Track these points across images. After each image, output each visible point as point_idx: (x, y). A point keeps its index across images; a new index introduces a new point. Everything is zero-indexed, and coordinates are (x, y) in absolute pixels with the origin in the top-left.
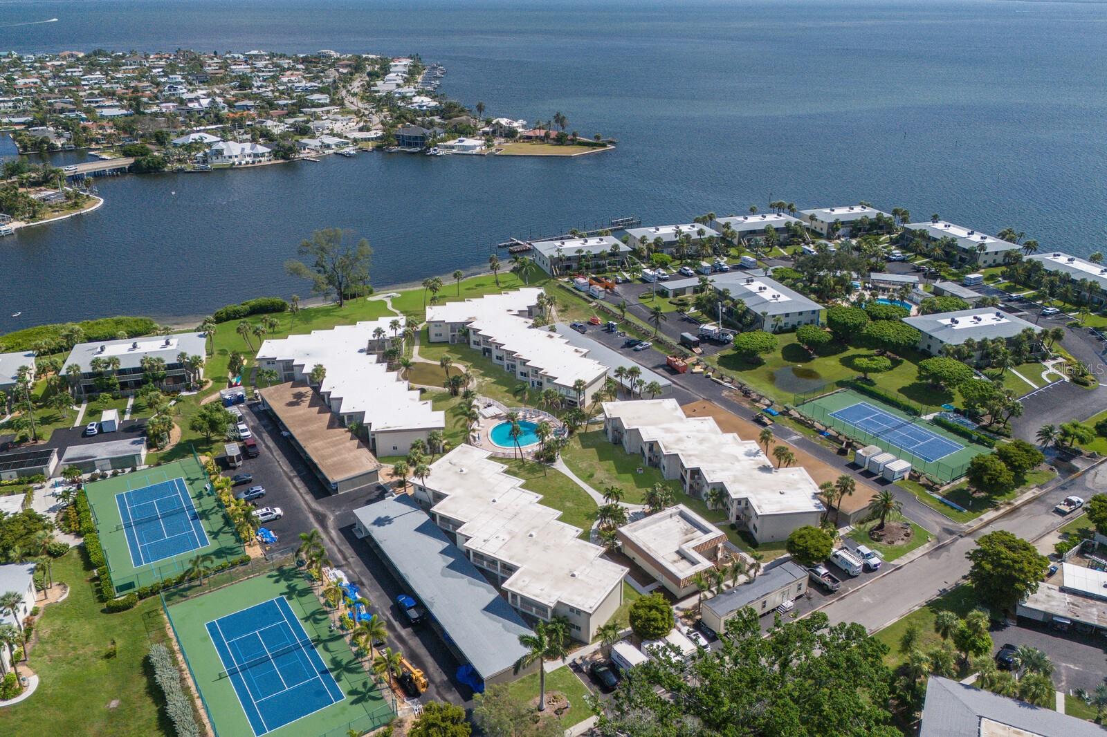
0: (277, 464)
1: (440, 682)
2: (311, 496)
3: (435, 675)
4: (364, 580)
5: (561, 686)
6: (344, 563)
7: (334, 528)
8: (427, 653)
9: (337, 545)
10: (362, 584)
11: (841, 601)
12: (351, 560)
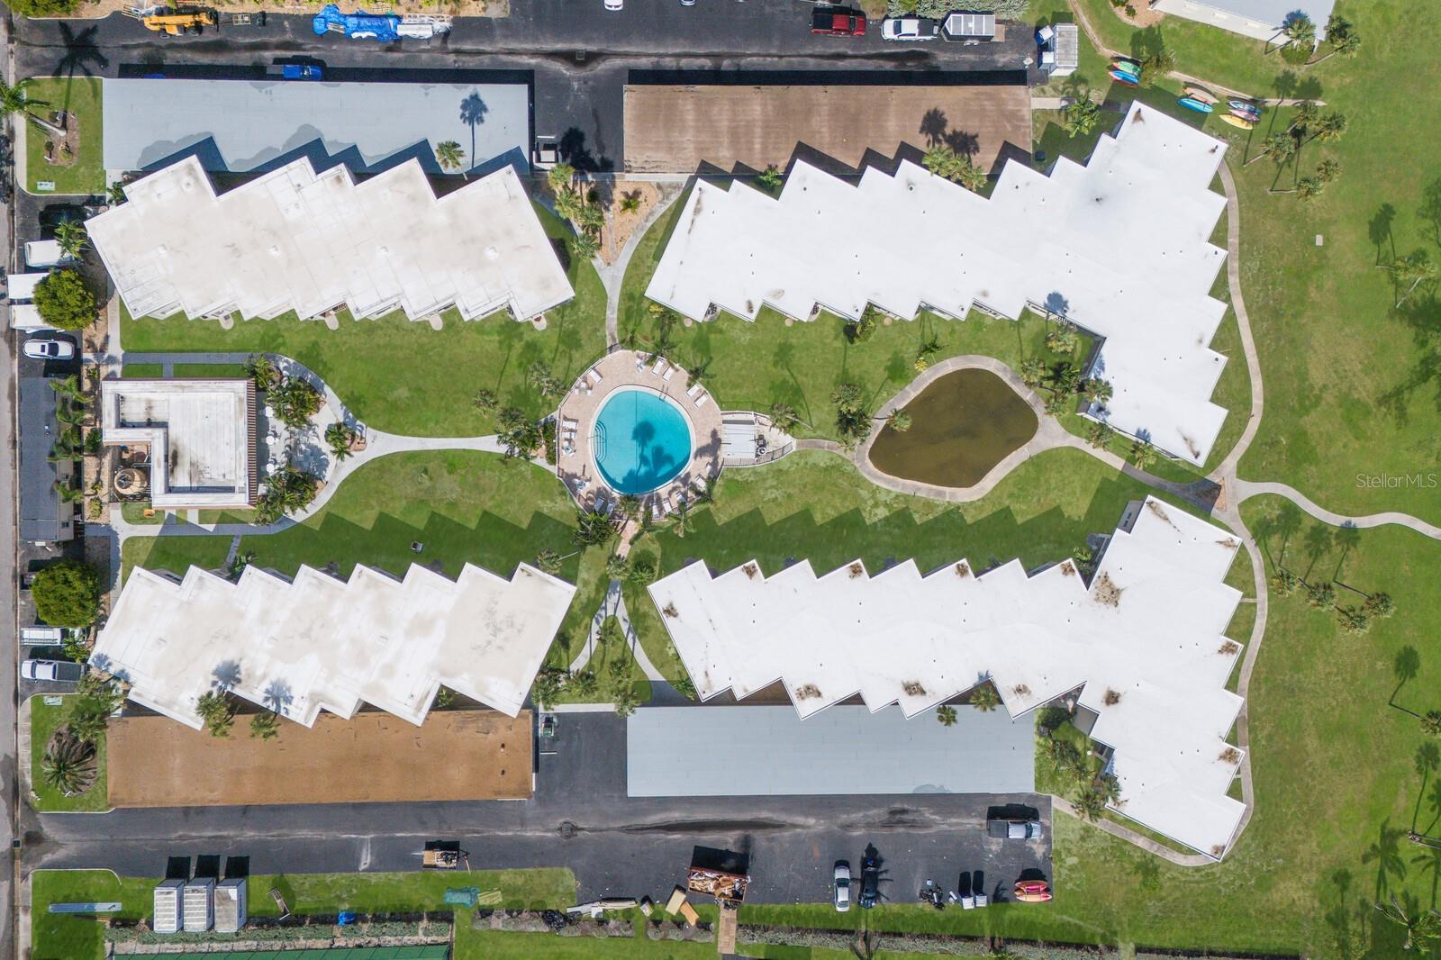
0: (773, 51)
1: (164, 55)
2: (649, 67)
3: (179, 55)
4: (396, 55)
5: (82, 170)
6: (451, 46)
7: (537, 65)
8: (216, 63)
9: (496, 53)
10: (390, 49)
11: (11, 573)
12: (452, 58)
